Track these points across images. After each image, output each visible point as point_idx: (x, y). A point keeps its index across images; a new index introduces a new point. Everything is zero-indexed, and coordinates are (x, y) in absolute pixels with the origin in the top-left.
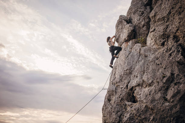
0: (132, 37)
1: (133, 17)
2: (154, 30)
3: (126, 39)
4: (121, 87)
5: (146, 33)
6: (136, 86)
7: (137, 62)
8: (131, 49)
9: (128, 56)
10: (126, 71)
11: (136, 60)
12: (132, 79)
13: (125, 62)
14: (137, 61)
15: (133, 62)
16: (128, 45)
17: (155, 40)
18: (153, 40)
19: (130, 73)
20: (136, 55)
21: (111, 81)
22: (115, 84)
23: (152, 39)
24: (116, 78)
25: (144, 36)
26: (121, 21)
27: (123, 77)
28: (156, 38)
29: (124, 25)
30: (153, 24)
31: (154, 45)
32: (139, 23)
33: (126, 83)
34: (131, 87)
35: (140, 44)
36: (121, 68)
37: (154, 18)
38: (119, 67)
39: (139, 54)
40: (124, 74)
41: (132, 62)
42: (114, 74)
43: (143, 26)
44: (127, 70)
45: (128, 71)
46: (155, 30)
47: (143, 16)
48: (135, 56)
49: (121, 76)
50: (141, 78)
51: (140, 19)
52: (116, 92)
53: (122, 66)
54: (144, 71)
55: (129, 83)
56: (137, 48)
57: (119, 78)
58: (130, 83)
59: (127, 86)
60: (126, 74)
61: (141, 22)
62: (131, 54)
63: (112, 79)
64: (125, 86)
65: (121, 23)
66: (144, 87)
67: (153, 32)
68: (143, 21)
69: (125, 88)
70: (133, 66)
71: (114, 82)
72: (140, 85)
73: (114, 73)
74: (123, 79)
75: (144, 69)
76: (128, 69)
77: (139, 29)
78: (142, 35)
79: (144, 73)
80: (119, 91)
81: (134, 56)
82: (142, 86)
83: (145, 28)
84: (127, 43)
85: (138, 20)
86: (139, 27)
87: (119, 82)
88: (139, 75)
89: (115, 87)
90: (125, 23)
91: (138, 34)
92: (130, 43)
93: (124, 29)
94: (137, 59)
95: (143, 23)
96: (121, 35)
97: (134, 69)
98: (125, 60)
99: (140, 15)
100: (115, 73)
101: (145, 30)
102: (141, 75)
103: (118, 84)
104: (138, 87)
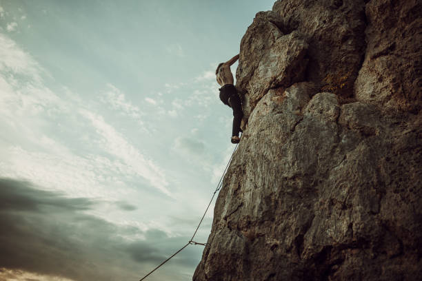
0: (298, 75)
1: (302, 16)
2: (388, 48)
3: (280, 78)
4: (270, 241)
5: (354, 60)
6: (343, 247)
7: (333, 152)
8: (300, 108)
9: (293, 130)
10: (291, 183)
11: (329, 142)
12: (317, 213)
13: (285, 150)
14: (335, 147)
15: (317, 148)
16: (286, 97)
17: (394, 80)
18: (387, 82)
19: (310, 191)
20: (326, 128)
21: (224, 215)
22: (239, 229)
23: (380, 80)
24: (242, 204)
25: (347, 70)
26: (262, 27)
27: (277, 202)
28: (402, 75)
29: (274, 37)
30: (382, 31)
31: (389, 98)
32: (329, 30)
33: (293, 228)
34: (320, 250)
35: (333, 95)
36: (269, 170)
37: (388, 11)
38: (255, 166)
39: (334, 124)
40: (282, 193)
41: (312, 151)
42: (236, 192)
43: (345, 39)
44: (293, 178)
45: (300, 183)
46: (393, 48)
47: (343, 11)
48: (324, 130)
49: (267, 199)
50: (372, 213)
51: (331, 19)
52: (247, 263)
53: (269, 162)
54: (381, 183)
55: (306, 228)
56: (325, 106)
57: (261, 208)
58: (312, 231)
59: (299, 241)
60: (292, 194)
61: (337, 26)
62: (305, 123)
63: (226, 208)
64: (288, 242)
65: (261, 33)
66: (391, 253)
67: (386, 54)
68: (342, 24)
69: (288, 251)
70: (320, 164)
71: (235, 218)
72: (367, 243)
73: (232, 186)
74: (279, 211)
75: (378, 175)
76: (300, 174)
77: (327, 49)
78: (335, 69)
79: (382, 193)
80: (261, 258)
81: (319, 130)
82: (379, 248)
83: (349, 46)
84: (282, 92)
85: (325, 22)
86: (330, 43)
87: (262, 222)
88: (355, 200)
89: (243, 241)
90: (277, 33)
91: (322, 66)
92: (293, 93)
93: (272, 50)
94: (332, 139)
95: (343, 29)
96: (261, 68)
97: (326, 175)
98: (284, 142)
99: (332, 8)
100: (239, 186)
101: (349, 52)
102: (367, 202)
103: (256, 230)
104: (354, 252)
